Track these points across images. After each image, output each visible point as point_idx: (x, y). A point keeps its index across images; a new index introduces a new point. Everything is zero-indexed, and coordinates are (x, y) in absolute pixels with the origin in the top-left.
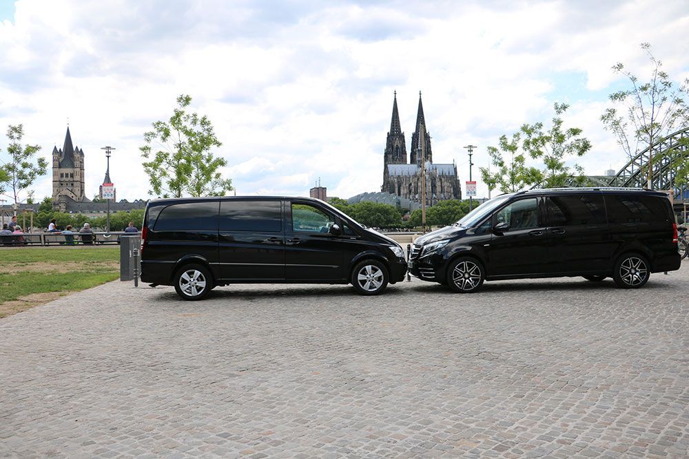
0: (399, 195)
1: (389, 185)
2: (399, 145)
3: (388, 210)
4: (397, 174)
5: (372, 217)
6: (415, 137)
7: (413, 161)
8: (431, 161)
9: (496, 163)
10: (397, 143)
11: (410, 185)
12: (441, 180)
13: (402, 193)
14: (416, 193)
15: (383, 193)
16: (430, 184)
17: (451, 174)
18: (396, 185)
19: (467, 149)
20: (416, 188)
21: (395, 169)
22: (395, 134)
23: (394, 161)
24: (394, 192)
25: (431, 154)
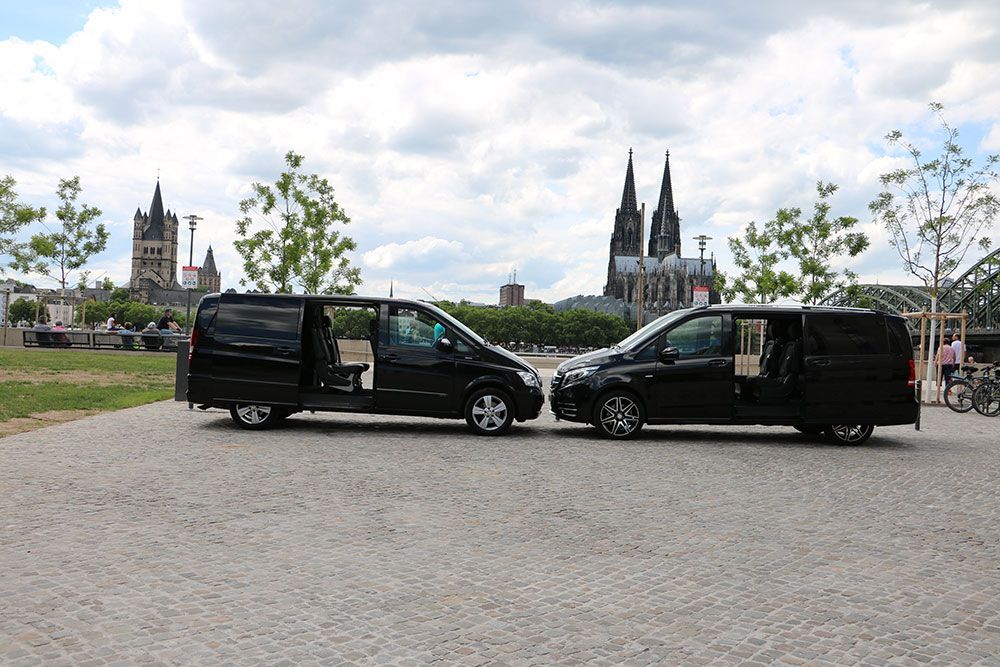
0: (630, 301)
1: (616, 286)
2: (633, 229)
3: (612, 322)
4: (628, 271)
5: (587, 332)
6: (657, 217)
7: (652, 253)
8: (679, 254)
9: (738, 262)
10: (630, 224)
11: (647, 287)
12: (691, 282)
13: (633, 298)
14: (654, 300)
15: (605, 298)
16: (676, 288)
17: (707, 274)
18: (626, 287)
19: (699, 241)
20: (655, 293)
21: (627, 263)
22: (628, 212)
23: (625, 252)
24: (622, 296)
25: (679, 244)
